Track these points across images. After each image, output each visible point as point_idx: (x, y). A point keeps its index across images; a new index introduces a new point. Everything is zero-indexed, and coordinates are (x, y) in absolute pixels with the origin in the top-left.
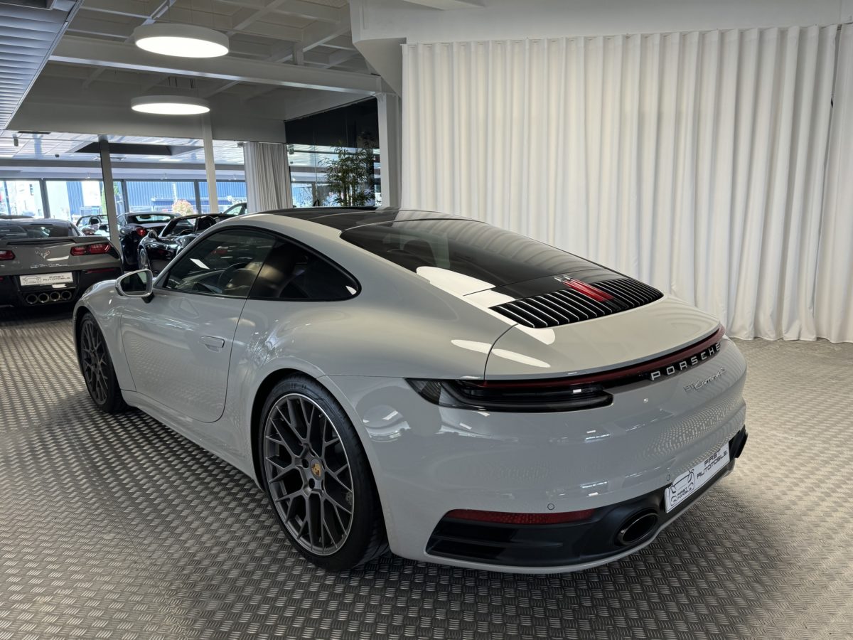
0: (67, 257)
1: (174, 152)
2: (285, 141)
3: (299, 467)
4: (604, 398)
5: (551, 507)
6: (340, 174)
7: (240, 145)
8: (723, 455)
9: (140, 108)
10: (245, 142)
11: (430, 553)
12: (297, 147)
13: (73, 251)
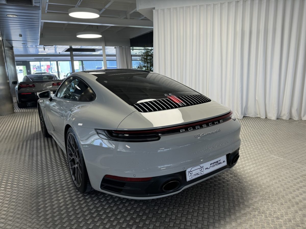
0: (51, 87)
1: (96, 51)
2: (130, 46)
3: (75, 157)
4: (157, 138)
5: (135, 176)
6: (145, 57)
7: (115, 48)
8: (222, 162)
9: (79, 36)
10: (116, 47)
11: (101, 189)
12: (135, 48)
13: (53, 84)
